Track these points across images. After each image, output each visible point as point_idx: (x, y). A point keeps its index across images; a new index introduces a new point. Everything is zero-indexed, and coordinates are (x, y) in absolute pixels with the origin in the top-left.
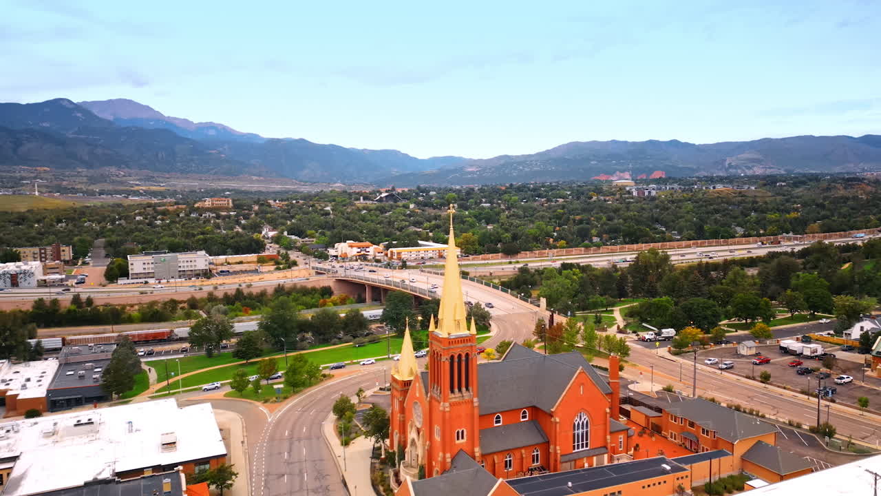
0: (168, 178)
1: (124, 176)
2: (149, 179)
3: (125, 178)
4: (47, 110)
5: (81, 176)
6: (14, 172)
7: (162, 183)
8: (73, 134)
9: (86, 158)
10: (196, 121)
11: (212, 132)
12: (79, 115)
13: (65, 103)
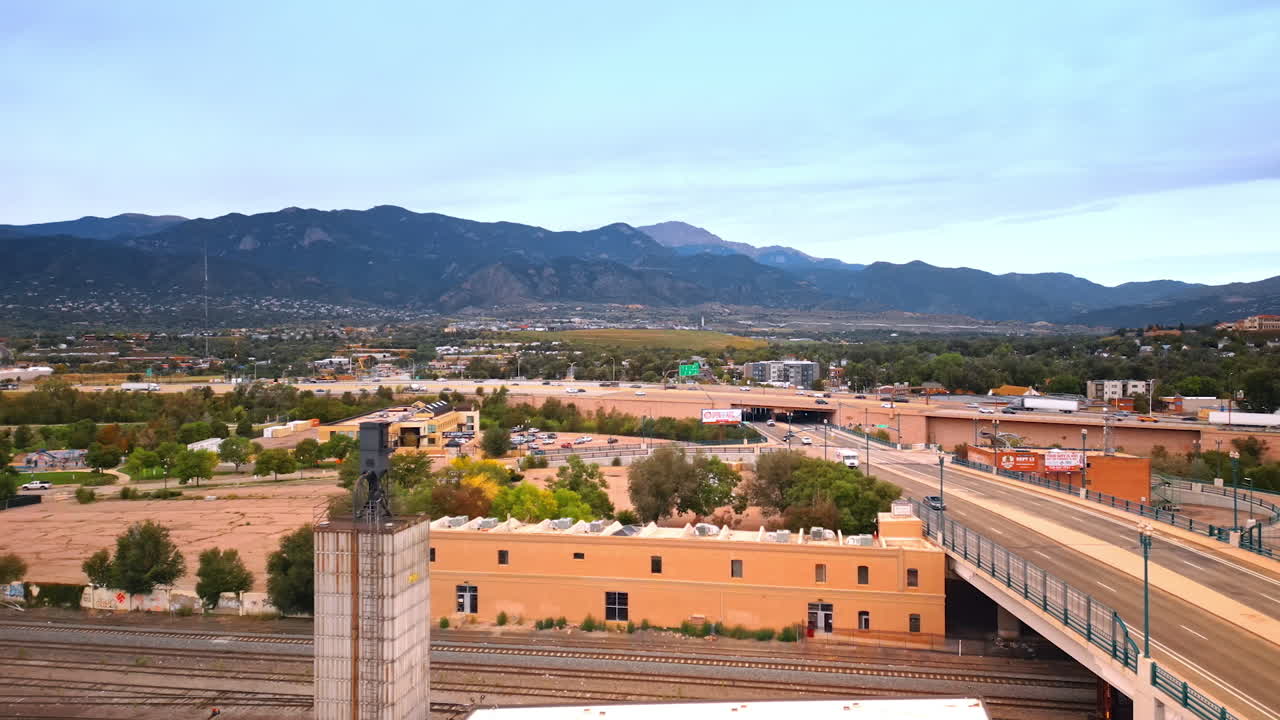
0: (785, 316)
1: (730, 314)
2: (761, 317)
3: (731, 317)
4: (604, 238)
5: (679, 315)
6: (605, 311)
7: (781, 322)
8: (640, 265)
9: (668, 294)
10: (758, 246)
11: (781, 260)
12: (637, 242)
13: (624, 229)
